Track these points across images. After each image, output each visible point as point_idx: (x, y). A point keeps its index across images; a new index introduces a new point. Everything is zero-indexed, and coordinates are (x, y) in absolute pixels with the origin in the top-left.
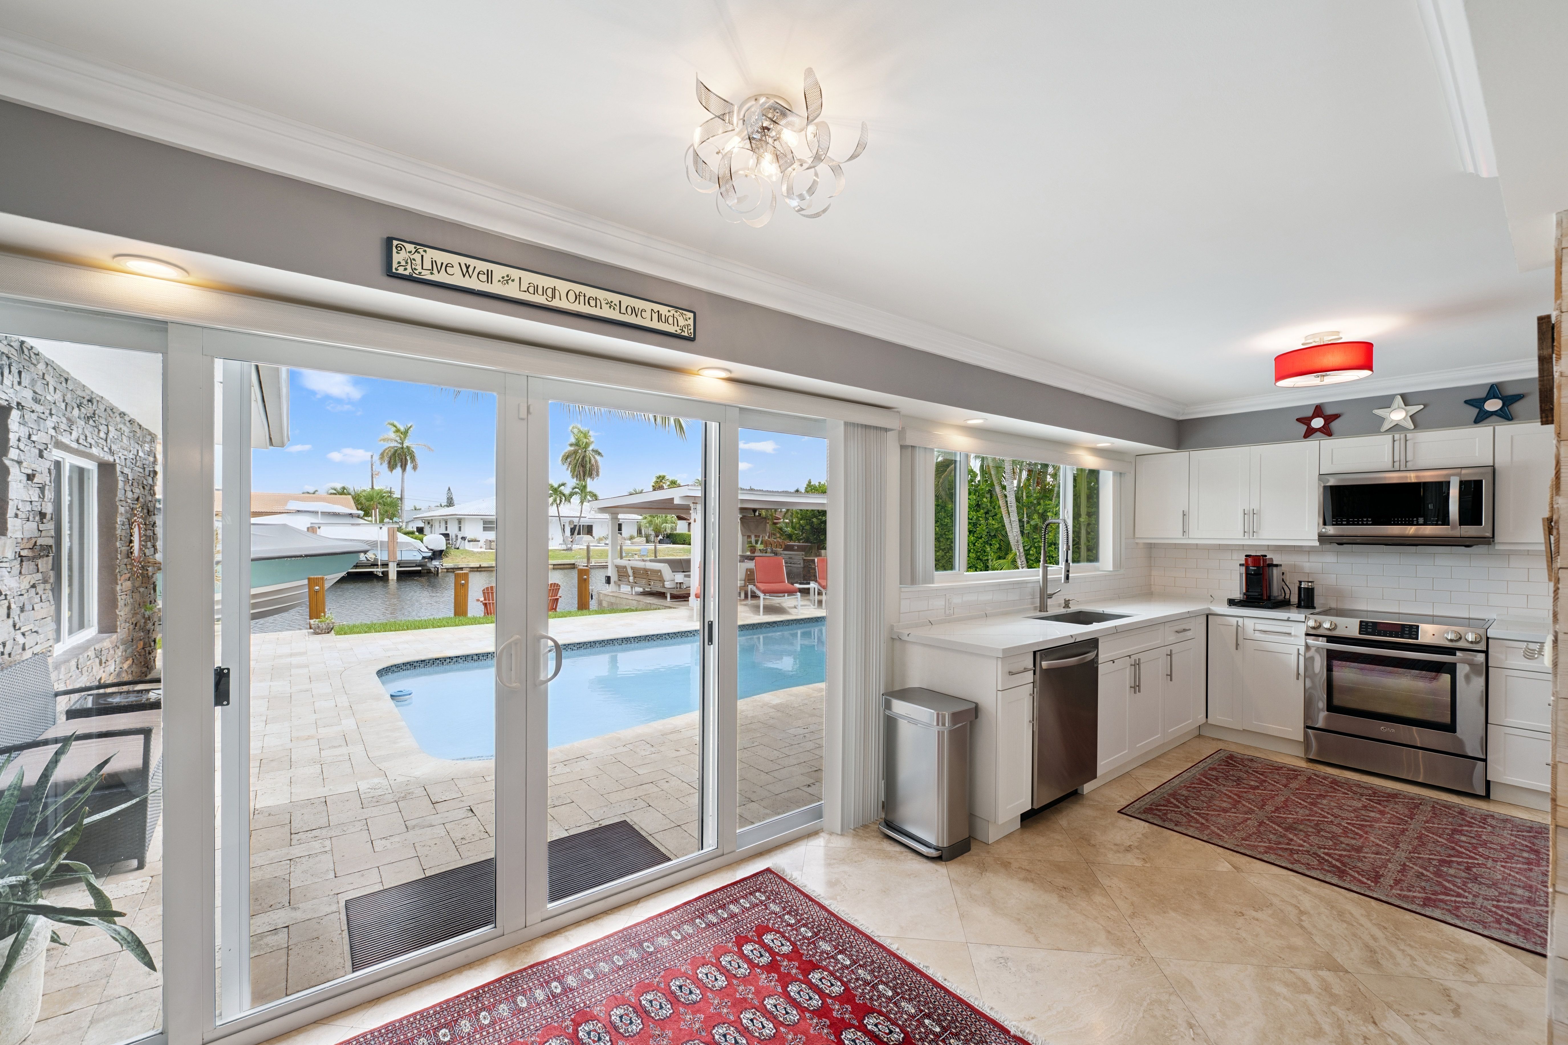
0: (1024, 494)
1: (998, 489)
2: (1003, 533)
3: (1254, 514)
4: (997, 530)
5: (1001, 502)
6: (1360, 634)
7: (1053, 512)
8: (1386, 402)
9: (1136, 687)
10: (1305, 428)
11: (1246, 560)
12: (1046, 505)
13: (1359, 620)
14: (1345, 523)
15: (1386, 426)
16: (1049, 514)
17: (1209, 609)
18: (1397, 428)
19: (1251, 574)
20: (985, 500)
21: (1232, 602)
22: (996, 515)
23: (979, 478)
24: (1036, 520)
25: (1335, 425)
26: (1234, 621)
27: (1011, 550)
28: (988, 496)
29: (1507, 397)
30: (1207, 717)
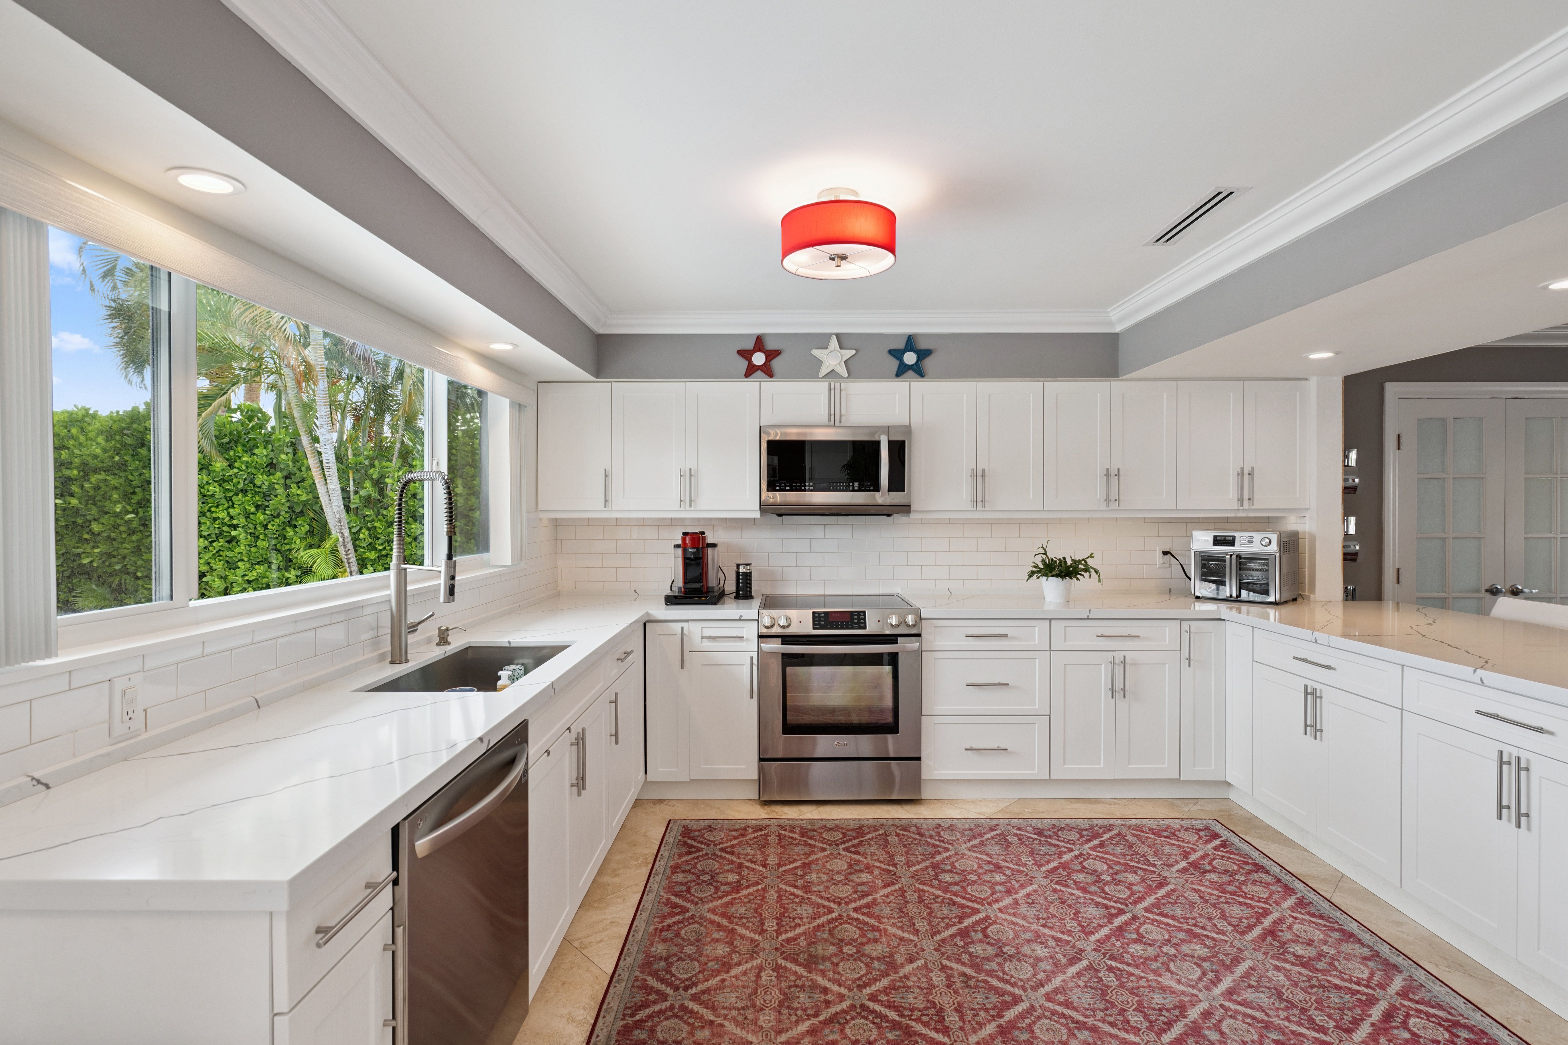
0: (350, 451)
1: (305, 440)
2: (316, 508)
3: (691, 475)
4: (305, 504)
5: (312, 462)
6: (814, 628)
7: (393, 478)
8: (822, 341)
9: (580, 783)
10: (745, 364)
11: (684, 539)
12: (383, 467)
13: (811, 611)
14: (788, 488)
15: (824, 371)
16: (388, 480)
17: (647, 614)
18: (832, 374)
19: (690, 559)
20: (283, 456)
21: (671, 601)
22: (303, 480)
23: (272, 423)
24: (368, 489)
25: (776, 363)
26: (677, 627)
27: (330, 534)
28: (290, 450)
29: (920, 350)
30: (646, 773)
